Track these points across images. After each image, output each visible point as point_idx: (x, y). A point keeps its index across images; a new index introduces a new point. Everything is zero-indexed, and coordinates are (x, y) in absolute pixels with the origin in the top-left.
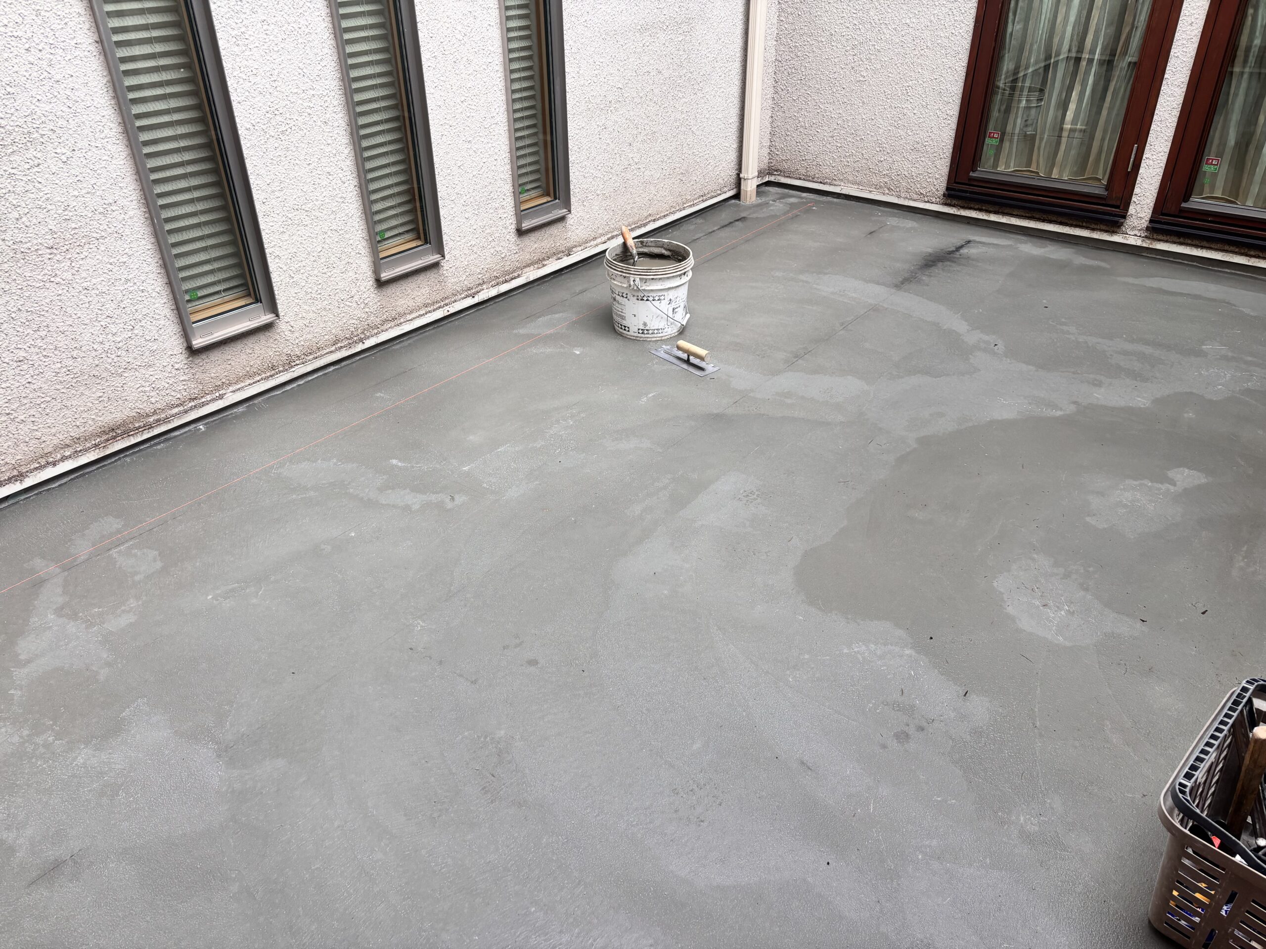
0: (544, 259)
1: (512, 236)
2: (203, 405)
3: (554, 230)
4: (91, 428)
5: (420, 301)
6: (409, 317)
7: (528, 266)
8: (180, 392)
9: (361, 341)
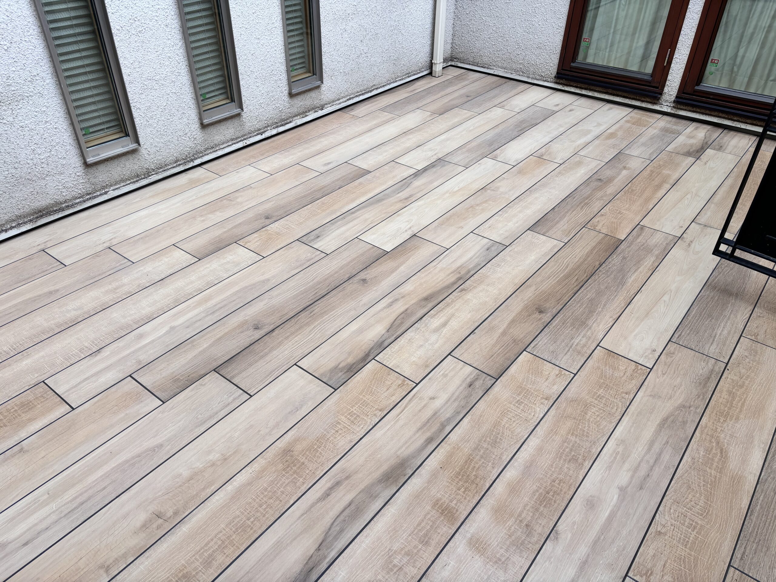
0: (306, 112)
1: (286, 98)
2: (95, 197)
3: (313, 94)
4: (27, 210)
5: (228, 137)
6: (222, 147)
7: (296, 116)
8: (80, 189)
9: (192, 160)
